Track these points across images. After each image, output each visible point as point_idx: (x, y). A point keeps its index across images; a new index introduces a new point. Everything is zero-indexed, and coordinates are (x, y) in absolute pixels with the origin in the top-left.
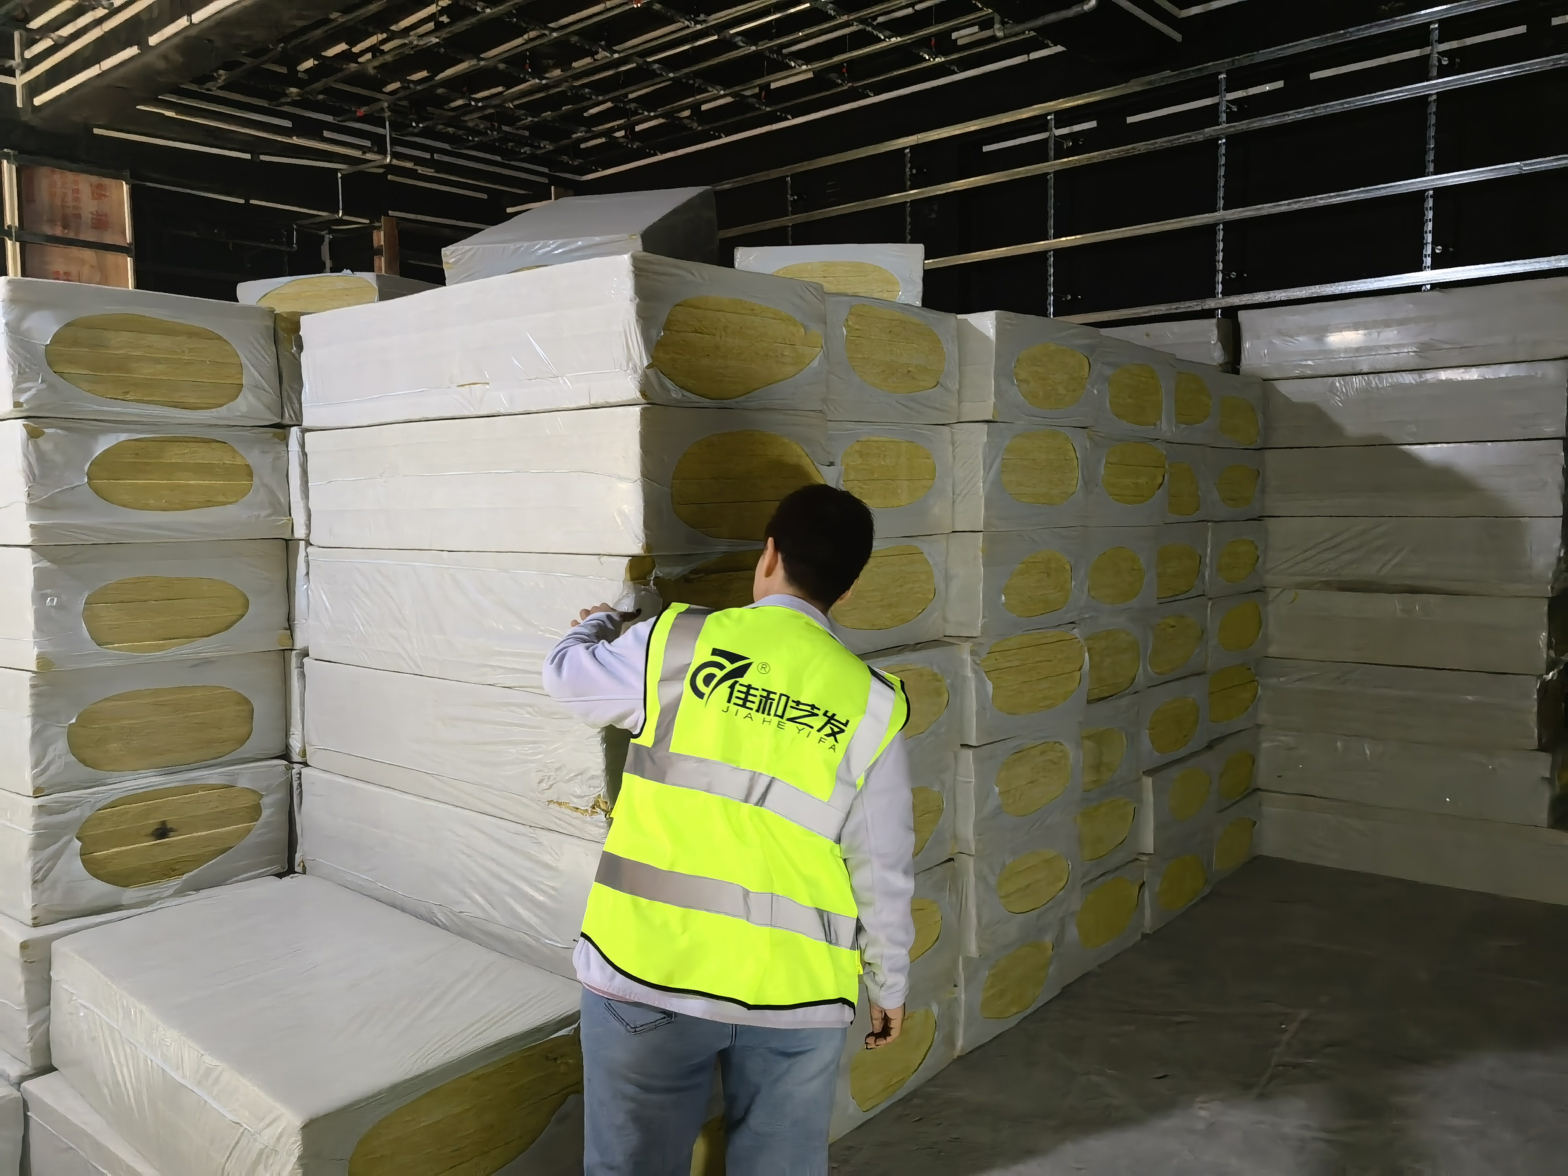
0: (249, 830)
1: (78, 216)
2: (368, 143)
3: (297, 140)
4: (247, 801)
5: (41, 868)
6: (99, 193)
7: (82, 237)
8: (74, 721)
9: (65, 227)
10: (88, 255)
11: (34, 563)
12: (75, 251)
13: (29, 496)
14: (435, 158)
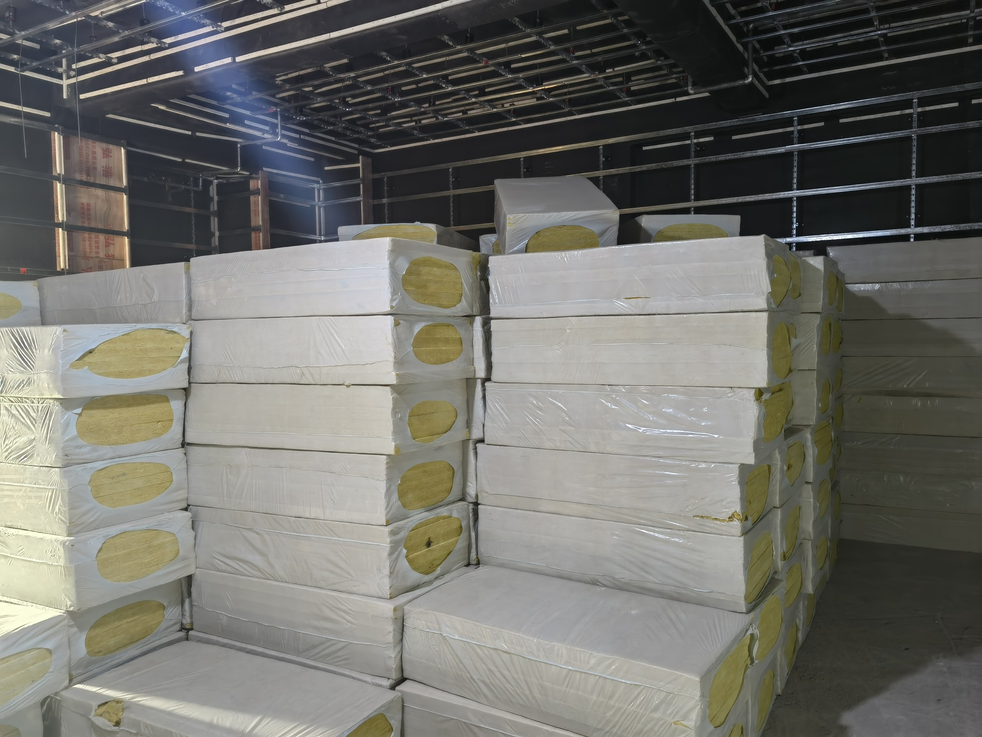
0: (457, 541)
1: (95, 169)
2: (267, 128)
3: (229, 125)
4: (455, 525)
5: (392, 565)
6: (107, 154)
7: (97, 182)
8: (399, 482)
9: (88, 175)
10: (100, 192)
11: (392, 395)
12: (93, 190)
13: (395, 358)
14: (302, 138)
